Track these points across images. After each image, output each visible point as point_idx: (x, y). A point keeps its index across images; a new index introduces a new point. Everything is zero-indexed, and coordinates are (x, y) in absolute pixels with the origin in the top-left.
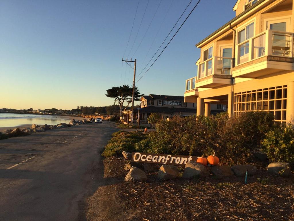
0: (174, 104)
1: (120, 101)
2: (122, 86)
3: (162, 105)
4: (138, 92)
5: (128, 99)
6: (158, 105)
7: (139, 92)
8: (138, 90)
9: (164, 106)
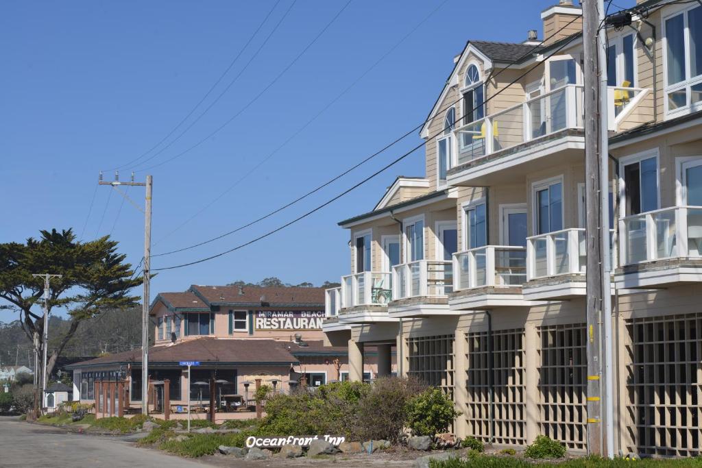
0: (301, 325)
1: (28, 312)
2: (39, 238)
3: (251, 332)
4: (123, 263)
5: (74, 300)
6: (231, 332)
7: (127, 267)
8: (124, 257)
9: (258, 336)
